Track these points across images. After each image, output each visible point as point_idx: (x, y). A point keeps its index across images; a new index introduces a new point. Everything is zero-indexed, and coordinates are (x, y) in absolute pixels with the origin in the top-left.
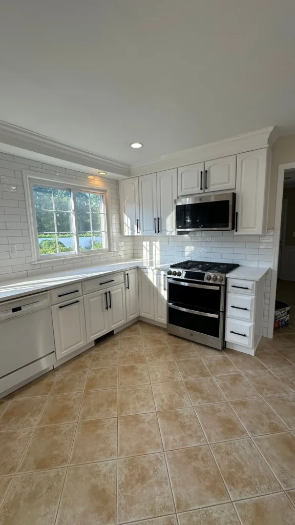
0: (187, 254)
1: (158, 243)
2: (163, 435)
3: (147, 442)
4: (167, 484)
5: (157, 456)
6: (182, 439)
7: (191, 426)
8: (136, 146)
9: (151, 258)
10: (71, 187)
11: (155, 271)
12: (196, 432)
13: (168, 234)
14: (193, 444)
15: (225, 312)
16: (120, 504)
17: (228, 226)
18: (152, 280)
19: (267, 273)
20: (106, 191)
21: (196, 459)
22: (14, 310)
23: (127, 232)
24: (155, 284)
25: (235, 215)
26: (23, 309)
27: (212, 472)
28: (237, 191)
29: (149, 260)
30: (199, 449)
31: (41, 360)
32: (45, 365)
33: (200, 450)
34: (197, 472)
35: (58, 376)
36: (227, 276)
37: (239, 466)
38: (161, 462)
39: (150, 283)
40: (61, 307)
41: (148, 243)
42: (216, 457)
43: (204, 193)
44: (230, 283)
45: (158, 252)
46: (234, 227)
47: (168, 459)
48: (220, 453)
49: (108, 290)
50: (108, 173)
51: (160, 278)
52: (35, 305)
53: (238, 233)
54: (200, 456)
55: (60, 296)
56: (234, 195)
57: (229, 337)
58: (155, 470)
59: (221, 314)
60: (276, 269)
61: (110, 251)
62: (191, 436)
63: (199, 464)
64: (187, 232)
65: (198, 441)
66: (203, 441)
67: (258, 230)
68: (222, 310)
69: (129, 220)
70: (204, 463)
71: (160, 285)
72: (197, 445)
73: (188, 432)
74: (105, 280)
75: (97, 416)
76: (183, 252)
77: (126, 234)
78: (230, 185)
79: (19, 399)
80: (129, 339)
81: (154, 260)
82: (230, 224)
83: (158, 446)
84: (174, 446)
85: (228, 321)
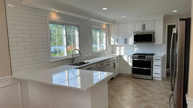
1: (123, 48)
11: (127, 57)
13: (130, 44)
15: (152, 67)
17: (152, 42)
18: (125, 60)
19: (164, 56)
23: (112, 43)
24: (127, 61)
25: (154, 38)
28: (155, 31)
36: (153, 56)
39: (125, 61)
40: (107, 66)
41: (119, 47)
43: (144, 31)
44: (154, 58)
46: (154, 42)
51: (129, 59)
53: (155, 44)
56: (154, 32)
57: (154, 75)
59: (151, 68)
60: (166, 55)
67: (161, 43)
68: (151, 67)
69: (113, 39)
71: (129, 61)
76: (134, 50)
77: (112, 44)
78: (153, 29)
82: (153, 41)
85: (153, 70)
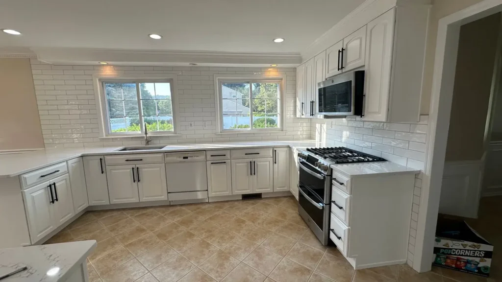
0: (344, 139)
1: (325, 126)
2: (207, 261)
3: (197, 257)
5: (192, 266)
7: (225, 268)
8: (279, 40)
9: (320, 141)
10: (248, 81)
14: (212, 275)
15: (330, 205)
17: (350, 110)
20: (282, 79)
22: (184, 158)
23: (298, 114)
26: (189, 158)
28: (366, 68)
29: (319, 142)
31: (198, 192)
32: (200, 196)
35: (207, 206)
38: (189, 269)
40: (212, 163)
45: (325, 134)
49: (254, 160)
50: (278, 65)
52: (196, 158)
55: (212, 156)
58: (183, 269)
59: (326, 207)
61: (282, 131)
62: (217, 272)
64: (345, 117)
68: (325, 201)
69: (299, 103)
72: (213, 278)
73: (218, 270)
74: (252, 152)
75: (196, 233)
77: (297, 116)
78: (361, 62)
79: (183, 208)
80: (268, 205)
81: (322, 143)
82: (352, 108)
83: (198, 262)
84: (204, 269)
85: (332, 216)
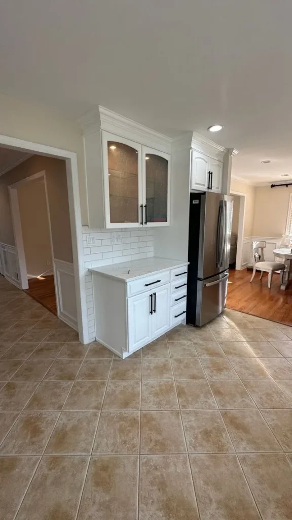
2: (188, 474)
3: (208, 467)
4: (186, 426)
5: (195, 450)
6: (167, 465)
7: (152, 483)
12: (148, 472)
14: (156, 458)
16: (220, 419)
21: (156, 441)
27: (147, 429)
30: (152, 451)
33: (150, 450)
34: (159, 432)
37: (122, 430)
42: (137, 441)
47: (184, 445)
48: (132, 444)
54: (153, 444)
58: (196, 438)
62: (156, 468)
63: (155, 436)
65: (148, 460)
66: (144, 458)
70: (151, 437)
72: (152, 456)
73: (158, 473)
83: (195, 461)
84: (177, 459)
